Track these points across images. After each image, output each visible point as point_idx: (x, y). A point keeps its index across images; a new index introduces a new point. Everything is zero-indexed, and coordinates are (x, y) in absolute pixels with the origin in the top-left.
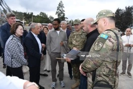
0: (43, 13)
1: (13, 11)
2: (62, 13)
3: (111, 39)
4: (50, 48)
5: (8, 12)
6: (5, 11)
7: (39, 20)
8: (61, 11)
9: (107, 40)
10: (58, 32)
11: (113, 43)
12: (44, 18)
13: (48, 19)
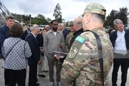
0: (41, 15)
1: (12, 14)
2: (59, 15)
3: (89, 43)
4: (47, 49)
5: (7, 15)
6: (4, 14)
7: (37, 21)
8: (58, 12)
9: (84, 45)
10: (55, 33)
11: (91, 49)
12: (42, 20)
13: (46, 20)
